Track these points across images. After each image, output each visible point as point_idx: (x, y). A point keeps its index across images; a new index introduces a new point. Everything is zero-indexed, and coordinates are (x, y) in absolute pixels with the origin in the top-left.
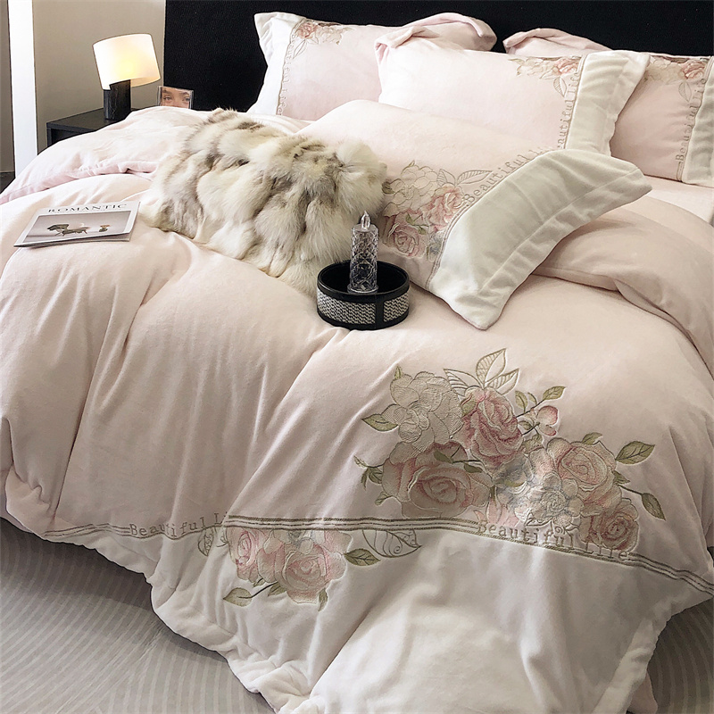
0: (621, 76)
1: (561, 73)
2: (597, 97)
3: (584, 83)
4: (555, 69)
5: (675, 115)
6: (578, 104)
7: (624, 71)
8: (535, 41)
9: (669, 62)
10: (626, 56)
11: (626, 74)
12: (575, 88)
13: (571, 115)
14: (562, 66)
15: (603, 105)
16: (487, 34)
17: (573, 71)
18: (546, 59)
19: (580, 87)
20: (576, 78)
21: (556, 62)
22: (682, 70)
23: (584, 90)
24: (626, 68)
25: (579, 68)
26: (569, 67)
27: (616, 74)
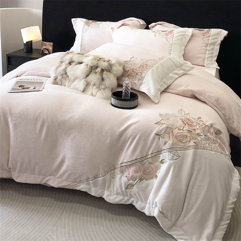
0: (185, 36)
1: (167, 35)
3: (175, 38)
5: (201, 47)
7: (186, 34)
8: (158, 26)
9: (198, 31)
10: (186, 30)
11: (186, 35)
13: (171, 48)
14: (168, 33)
15: (180, 44)
16: (143, 23)
17: (171, 35)
18: (163, 31)
19: (174, 40)
20: (172, 37)
21: (166, 32)
22: (203, 33)
24: (186, 33)
26: (170, 33)
27: (184, 35)
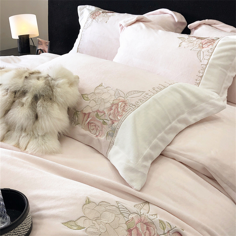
1: (203, 47)
2: (222, 63)
3: (214, 55)
4: (201, 45)
6: (209, 67)
8: (204, 27)
12: (209, 57)
13: (203, 73)
14: (205, 44)
15: (226, 68)
16: (181, 21)
17: (211, 47)
18: (199, 38)
19: (212, 57)
20: (211, 51)
21: (203, 41)
23: (214, 59)
25: (215, 45)
26: (209, 44)
